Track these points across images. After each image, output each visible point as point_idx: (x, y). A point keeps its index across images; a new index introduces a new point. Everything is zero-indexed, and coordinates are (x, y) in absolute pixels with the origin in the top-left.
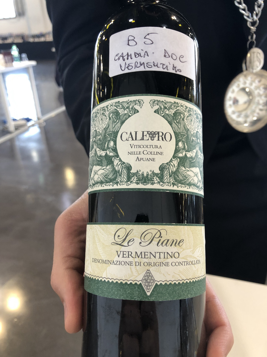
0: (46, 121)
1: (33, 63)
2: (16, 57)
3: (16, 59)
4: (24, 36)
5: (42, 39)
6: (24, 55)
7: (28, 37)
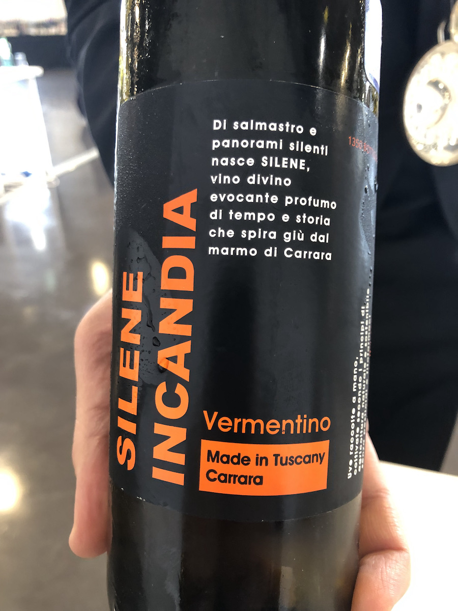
0: (61, 177)
1: (38, 71)
2: (6, 61)
3: (5, 63)
4: (21, 25)
5: (53, 31)
6: (20, 57)
7: (28, 25)
